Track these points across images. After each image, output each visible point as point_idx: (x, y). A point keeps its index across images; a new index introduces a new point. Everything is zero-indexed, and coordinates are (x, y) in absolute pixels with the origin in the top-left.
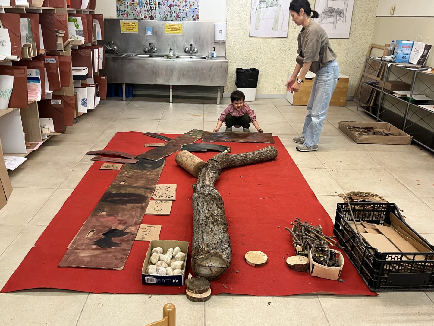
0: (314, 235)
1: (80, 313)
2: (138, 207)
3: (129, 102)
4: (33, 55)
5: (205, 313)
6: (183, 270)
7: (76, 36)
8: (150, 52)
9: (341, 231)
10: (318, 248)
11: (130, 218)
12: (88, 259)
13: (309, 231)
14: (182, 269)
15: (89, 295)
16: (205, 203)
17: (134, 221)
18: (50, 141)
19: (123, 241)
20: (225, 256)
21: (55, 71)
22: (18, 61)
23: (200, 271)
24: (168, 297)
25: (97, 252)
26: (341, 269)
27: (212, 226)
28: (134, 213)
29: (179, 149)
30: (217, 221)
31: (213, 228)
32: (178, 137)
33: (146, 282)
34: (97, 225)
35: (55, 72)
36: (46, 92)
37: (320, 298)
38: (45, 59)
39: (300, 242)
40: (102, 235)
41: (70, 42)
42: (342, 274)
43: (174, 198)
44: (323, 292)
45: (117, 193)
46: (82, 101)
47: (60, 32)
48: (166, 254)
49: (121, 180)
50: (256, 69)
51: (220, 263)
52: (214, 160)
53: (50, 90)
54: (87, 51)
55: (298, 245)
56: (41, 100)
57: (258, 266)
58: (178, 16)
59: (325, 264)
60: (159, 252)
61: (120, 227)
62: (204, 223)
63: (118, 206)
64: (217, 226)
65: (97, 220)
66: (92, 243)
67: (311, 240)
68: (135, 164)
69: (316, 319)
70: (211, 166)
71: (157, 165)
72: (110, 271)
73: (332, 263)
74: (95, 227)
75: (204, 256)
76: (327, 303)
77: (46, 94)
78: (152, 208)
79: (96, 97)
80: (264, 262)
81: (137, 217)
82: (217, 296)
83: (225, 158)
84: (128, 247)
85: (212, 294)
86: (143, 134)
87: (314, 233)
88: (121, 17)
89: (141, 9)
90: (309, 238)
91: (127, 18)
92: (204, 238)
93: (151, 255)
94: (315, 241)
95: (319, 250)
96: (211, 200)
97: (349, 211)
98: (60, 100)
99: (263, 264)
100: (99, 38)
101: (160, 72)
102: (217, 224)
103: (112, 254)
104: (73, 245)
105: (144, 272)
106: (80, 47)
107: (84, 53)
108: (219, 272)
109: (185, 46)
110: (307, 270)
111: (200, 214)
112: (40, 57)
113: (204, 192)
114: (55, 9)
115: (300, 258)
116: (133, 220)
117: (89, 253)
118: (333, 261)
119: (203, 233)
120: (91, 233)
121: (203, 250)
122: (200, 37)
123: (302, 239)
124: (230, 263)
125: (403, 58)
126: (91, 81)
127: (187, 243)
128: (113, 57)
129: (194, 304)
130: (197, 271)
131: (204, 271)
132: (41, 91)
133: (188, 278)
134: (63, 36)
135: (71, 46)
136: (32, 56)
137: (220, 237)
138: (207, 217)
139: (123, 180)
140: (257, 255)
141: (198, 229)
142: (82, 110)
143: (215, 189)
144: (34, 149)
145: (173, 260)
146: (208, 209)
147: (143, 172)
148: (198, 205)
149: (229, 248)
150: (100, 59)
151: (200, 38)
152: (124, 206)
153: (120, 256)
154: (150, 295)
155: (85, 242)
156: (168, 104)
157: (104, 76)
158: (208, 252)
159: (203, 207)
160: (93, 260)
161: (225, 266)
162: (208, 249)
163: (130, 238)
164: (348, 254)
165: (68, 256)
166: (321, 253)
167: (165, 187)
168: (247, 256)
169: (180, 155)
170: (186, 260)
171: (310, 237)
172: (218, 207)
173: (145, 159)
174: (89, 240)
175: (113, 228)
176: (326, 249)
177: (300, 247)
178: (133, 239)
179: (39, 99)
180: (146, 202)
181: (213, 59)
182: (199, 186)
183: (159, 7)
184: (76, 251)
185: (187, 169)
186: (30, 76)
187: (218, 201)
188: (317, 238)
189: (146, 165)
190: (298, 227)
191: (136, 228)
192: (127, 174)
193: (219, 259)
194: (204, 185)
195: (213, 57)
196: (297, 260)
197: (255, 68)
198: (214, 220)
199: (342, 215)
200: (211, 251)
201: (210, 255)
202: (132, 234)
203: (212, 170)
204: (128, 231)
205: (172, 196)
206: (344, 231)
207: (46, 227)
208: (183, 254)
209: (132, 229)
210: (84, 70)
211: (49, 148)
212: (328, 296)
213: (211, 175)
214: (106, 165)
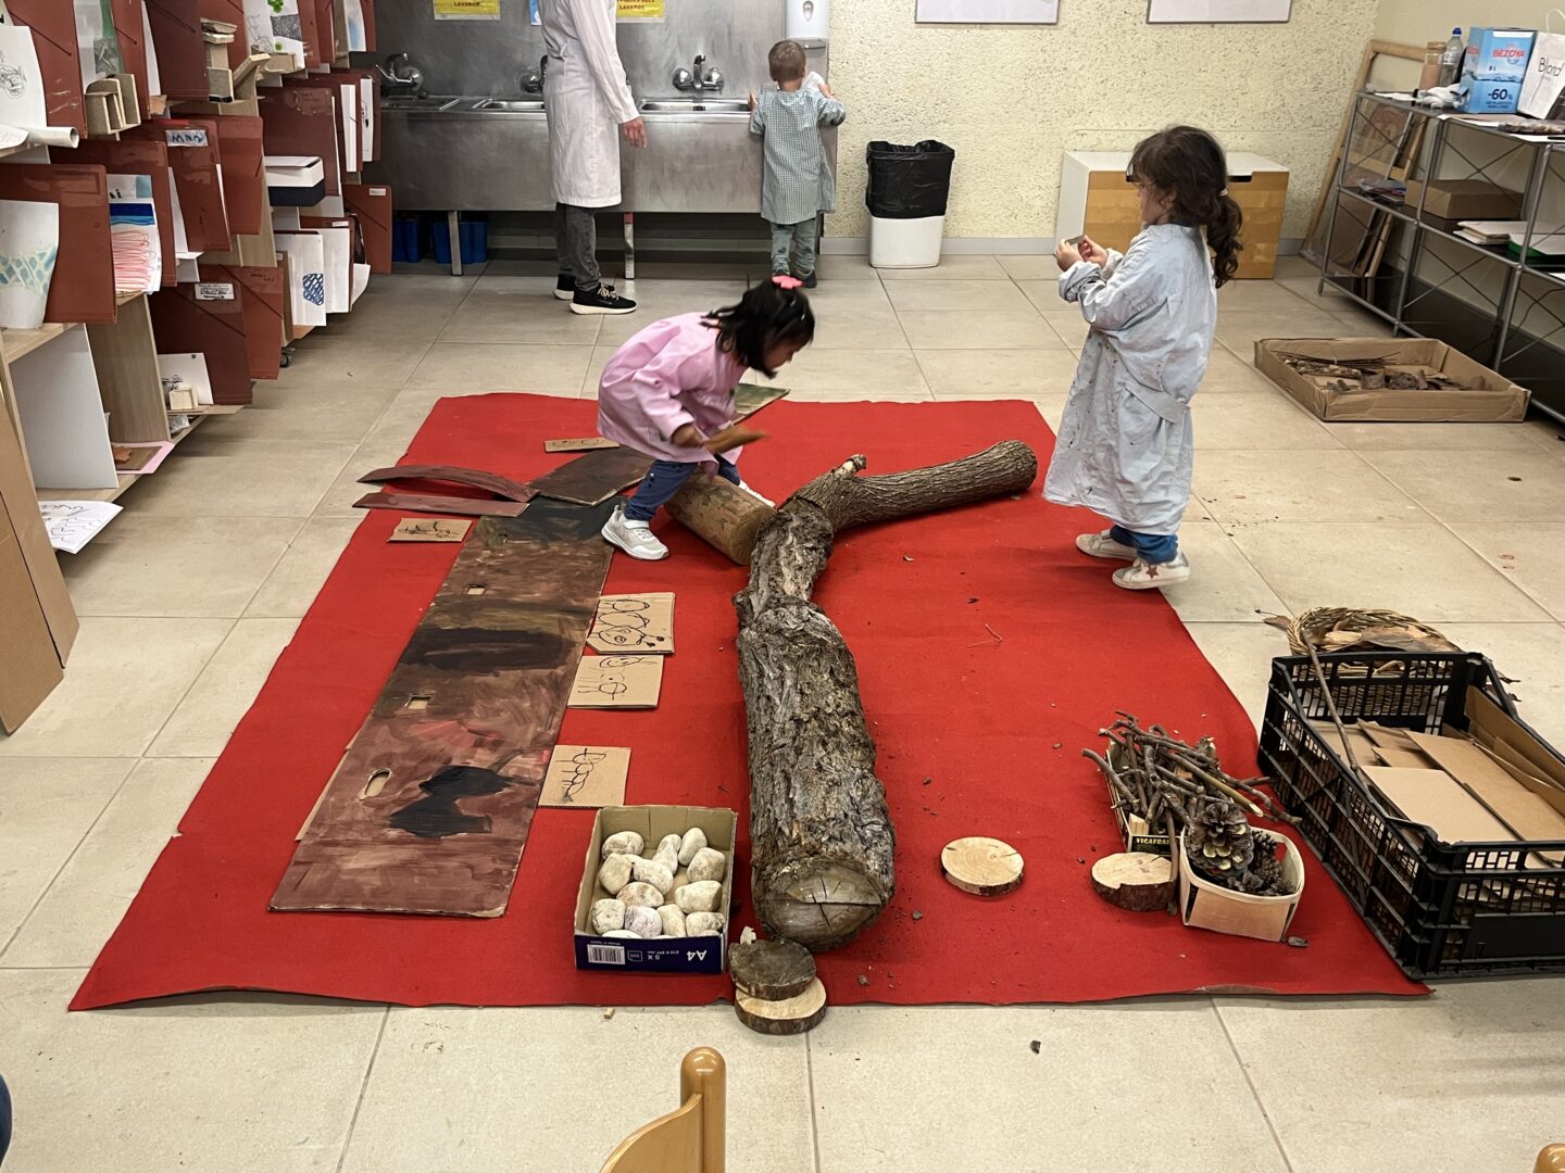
0: (1190, 776)
1: (363, 1080)
2: (539, 681)
3: (473, 279)
4: (127, 123)
5: (810, 1071)
6: (721, 914)
7: (275, 40)
9: (1286, 757)
10: (1212, 827)
11: (515, 725)
12: (376, 881)
13: (1171, 760)
14: (716, 909)
15: (388, 1011)
16: (787, 668)
17: (530, 736)
18: (199, 438)
19: (494, 809)
20: (874, 864)
21: (206, 178)
22: (71, 149)
23: (786, 919)
24: (674, 1015)
25: (404, 853)
26: (1296, 901)
27: (820, 752)
28: (527, 705)
30: (835, 734)
31: (826, 760)
33: (592, 960)
34: (398, 750)
35: (207, 181)
36: (178, 256)
37: (1219, 1009)
38: (169, 132)
39: (1140, 804)
40: (419, 791)
41: (255, 67)
42: (1300, 920)
43: (668, 646)
44: (1231, 987)
45: (458, 630)
46: (304, 283)
47: (217, 28)
48: (658, 855)
49: (470, 580)
50: (941, 145)
51: (856, 890)
52: (806, 500)
53: (190, 250)
54: (316, 93)
55: (1131, 815)
56: (161, 287)
57: (990, 893)
59: (1237, 884)
60: (629, 848)
61: (482, 759)
62: (789, 741)
63: (468, 678)
64: (837, 754)
65: (393, 731)
66: (385, 818)
67: (1178, 793)
68: (519, 521)
69: (1213, 1085)
70: (795, 523)
71: (595, 521)
72: (456, 922)
73: (1262, 882)
74: (388, 758)
75: (797, 867)
76: (1247, 1026)
77: (178, 263)
78: (591, 685)
79: (355, 265)
80: (1010, 880)
81: (539, 718)
82: (850, 1009)
83: (845, 493)
84: (517, 832)
85: (828, 1003)
87: (1187, 770)
90: (1170, 789)
92: (796, 798)
93: (601, 860)
94: (1195, 799)
95: (1214, 836)
96: (808, 655)
97: (1317, 684)
98: (230, 286)
99: (1008, 885)
100: (358, 40)
102: (838, 745)
103: (459, 859)
104: (314, 830)
105: (583, 924)
106: (289, 79)
107: (306, 102)
108: (854, 921)
109: (674, 66)
110: (1170, 905)
111: (772, 708)
112: (150, 129)
113: (783, 626)
115: (1141, 863)
116: (525, 732)
117: (373, 859)
118: (1263, 872)
119: (787, 778)
120: (379, 783)
121: (794, 845)
122: (729, 27)
123: (1146, 790)
124: (892, 889)
125: (1495, 94)
126: (334, 205)
128: (409, 115)
129: (769, 1043)
130: (775, 919)
131: (799, 919)
132: (159, 255)
133: (742, 942)
134: (229, 44)
135: (259, 76)
136: (124, 125)
137: (853, 793)
138: (798, 722)
139: (478, 581)
140: (986, 851)
141: (768, 766)
142: (307, 315)
143: (817, 611)
144: (145, 471)
145: (681, 878)
146: (801, 690)
147: (547, 547)
148: (761, 674)
149: (886, 835)
150: (364, 124)
151: (730, 34)
152: (490, 679)
153: (491, 867)
154: (609, 1010)
155: (360, 816)
157: (379, 185)
158: (814, 852)
159: (783, 683)
160: (392, 883)
161: (874, 900)
162: (814, 842)
163: (519, 799)
164: (1314, 844)
165: (301, 869)
166: (1222, 844)
167: (633, 606)
168: (947, 858)
170: (730, 877)
171: (1176, 782)
172: (837, 681)
173: (549, 498)
174: (372, 810)
175: (455, 763)
176: (1241, 833)
177: (1141, 821)
178: (532, 804)
179: (154, 285)
180: (567, 661)
182: (757, 602)
184: (329, 850)
185: (708, 537)
186: (117, 201)
187: (834, 658)
188: (1201, 788)
189: (554, 520)
190: (1131, 745)
192: (491, 557)
193: (855, 875)
194: (777, 595)
196: (1130, 869)
197: (937, 140)
198: (827, 730)
199: (1289, 700)
200: (824, 849)
201: (820, 863)
202: (527, 784)
203: (802, 540)
204: (511, 772)
205: (661, 639)
206: (1301, 759)
207: (211, 763)
208: (718, 856)
209: (524, 764)
210: (309, 166)
211: (196, 466)
212: (1251, 1001)
213: (799, 558)
214: (409, 523)
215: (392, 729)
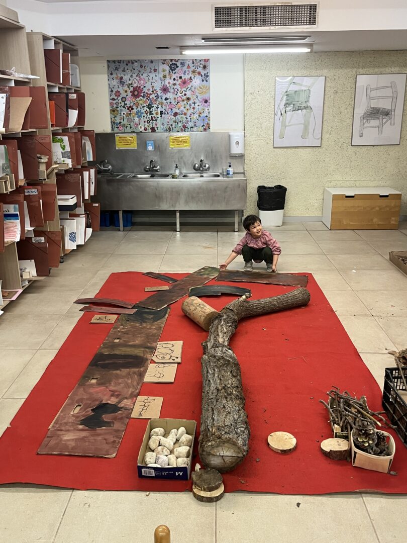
0: (356, 410)
1: (62, 517)
2: (134, 373)
3: (126, 233)
5: (216, 517)
6: (189, 459)
7: (62, 159)
8: (152, 172)
9: (391, 404)
10: (361, 431)
11: (125, 388)
12: (73, 444)
13: (351, 404)
14: (188, 457)
15: (73, 492)
16: (216, 370)
17: (130, 392)
18: (32, 287)
19: (115, 418)
20: (240, 442)
21: (36, 204)
23: (211, 461)
24: (170, 495)
25: (84, 434)
26: (392, 458)
27: (224, 401)
28: (130, 381)
29: (186, 293)
30: (230, 394)
31: (226, 404)
32: (186, 278)
33: (143, 474)
34: (85, 397)
36: (26, 229)
37: (364, 498)
38: (25, 190)
39: (338, 420)
40: (91, 412)
41: (54, 169)
42: (393, 465)
43: (179, 360)
44: (368, 490)
45: (110, 354)
46: (70, 235)
47: (42, 157)
48: (169, 437)
49: (115, 337)
50: (282, 187)
51: (234, 451)
52: (229, 309)
53: (31, 227)
54: (75, 175)
56: (20, 240)
57: (284, 452)
58: (185, 127)
59: (371, 451)
60: (159, 434)
61: (113, 401)
62: (214, 397)
63: (111, 372)
64: (230, 402)
66: (79, 421)
67: (352, 417)
68: (133, 315)
69: (360, 527)
70: (225, 317)
71: (159, 316)
72: (99, 459)
73: (379, 451)
74: (81, 400)
75: (213, 443)
76: (374, 505)
77: (26, 231)
78: (153, 374)
79: (87, 229)
80: (291, 447)
81: (133, 386)
82: (232, 494)
83: (243, 306)
84: (122, 427)
85: (225, 491)
86: (143, 274)
87: (356, 408)
88: (116, 130)
89: (140, 119)
90: (349, 415)
91: (123, 131)
92: (215, 418)
93: (150, 437)
94: (358, 420)
95: (362, 433)
96: (223, 365)
97: (401, 378)
98: (43, 238)
99: (290, 449)
100: (90, 158)
101: (164, 195)
102: (231, 399)
103: (103, 436)
104: (55, 425)
105: (141, 460)
106: (67, 171)
107: (72, 178)
108: (234, 462)
109: (193, 163)
110: (348, 458)
111: (210, 384)
112: (19, 190)
113: (216, 354)
114: (37, 130)
115: (338, 442)
116: (128, 391)
117: (74, 436)
118: (380, 447)
119: (213, 410)
120: (78, 408)
121: (213, 435)
122: (212, 150)
123: (341, 415)
124: (247, 451)
126: (81, 210)
127: (193, 423)
128: (107, 180)
129: (203, 506)
130: (207, 461)
131: (215, 461)
132: (20, 229)
133: (196, 469)
134: (46, 162)
135: (56, 171)
136: (10, 190)
137: (235, 416)
138: (218, 390)
139: (118, 337)
140: (283, 437)
141: (207, 406)
142: (70, 245)
143: (229, 349)
144: (12, 299)
145: (177, 445)
146: (220, 378)
147: (142, 325)
148: (208, 372)
149: (246, 431)
150: (91, 183)
152: (118, 372)
153: (112, 439)
154: (148, 493)
155: (70, 420)
156: (174, 233)
157: (96, 202)
158: (219, 438)
159: (214, 375)
160: (79, 445)
161: (241, 455)
162: (219, 434)
163: (124, 415)
164: (402, 436)
165: (49, 439)
166: (364, 437)
167: (169, 346)
168: (270, 439)
169: (187, 302)
170: (192, 445)
171: (351, 413)
172: (233, 375)
173: (145, 308)
174: (75, 418)
175: (104, 402)
176: (371, 433)
177: (338, 427)
178: (128, 417)
179: (17, 239)
180: (145, 365)
181: (228, 177)
182: (209, 345)
183: (161, 116)
184: (59, 433)
185: (196, 321)
186: (8, 213)
187: (232, 366)
188: (359, 415)
189: (145, 315)
190: (336, 399)
191: (133, 401)
192: (123, 329)
193: (233, 446)
194: (216, 343)
195: (228, 174)
196: (334, 444)
197: (281, 185)
198: (228, 393)
199: (392, 384)
200: (223, 437)
201: (222, 442)
202: (127, 410)
203: (226, 323)
204: (122, 406)
205: (177, 358)
206: (396, 405)
207: (23, 401)
208: (190, 437)
209: (127, 403)
210: (72, 198)
211: (30, 297)
212: (375, 495)
213: (225, 329)
214: (97, 316)
215: (84, 389)
